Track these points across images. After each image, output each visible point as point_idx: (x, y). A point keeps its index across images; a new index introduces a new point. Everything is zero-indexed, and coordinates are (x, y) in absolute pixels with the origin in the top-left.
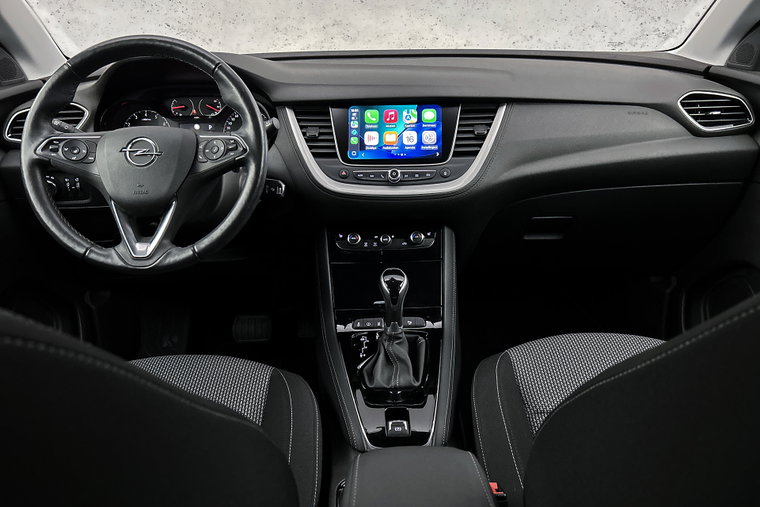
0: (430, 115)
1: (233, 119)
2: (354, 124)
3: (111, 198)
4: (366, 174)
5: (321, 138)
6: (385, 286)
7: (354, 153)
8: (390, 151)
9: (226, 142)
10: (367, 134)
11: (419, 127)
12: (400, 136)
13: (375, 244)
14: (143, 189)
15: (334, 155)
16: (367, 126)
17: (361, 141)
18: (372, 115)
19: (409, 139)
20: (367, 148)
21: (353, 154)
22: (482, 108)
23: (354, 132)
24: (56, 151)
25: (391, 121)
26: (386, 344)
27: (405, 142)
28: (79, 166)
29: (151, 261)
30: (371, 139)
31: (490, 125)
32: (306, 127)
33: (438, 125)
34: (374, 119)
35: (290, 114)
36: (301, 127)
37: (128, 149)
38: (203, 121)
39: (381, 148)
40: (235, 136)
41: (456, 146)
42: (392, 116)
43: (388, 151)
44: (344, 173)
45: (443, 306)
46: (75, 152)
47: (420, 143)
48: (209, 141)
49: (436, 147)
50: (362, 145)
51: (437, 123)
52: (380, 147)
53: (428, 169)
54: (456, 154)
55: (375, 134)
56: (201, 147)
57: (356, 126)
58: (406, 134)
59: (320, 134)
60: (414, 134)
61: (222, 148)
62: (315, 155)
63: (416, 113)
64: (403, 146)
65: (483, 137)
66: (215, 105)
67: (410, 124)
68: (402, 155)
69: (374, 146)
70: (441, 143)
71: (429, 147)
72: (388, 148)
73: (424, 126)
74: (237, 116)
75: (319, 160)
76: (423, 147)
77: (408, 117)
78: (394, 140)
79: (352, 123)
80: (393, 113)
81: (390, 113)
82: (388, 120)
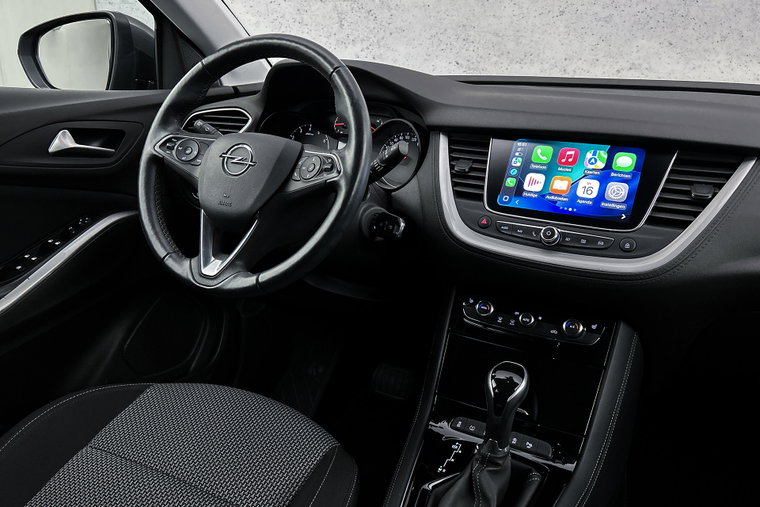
0: (625, 161)
2: (517, 162)
3: (202, 206)
4: (513, 228)
5: (471, 174)
6: (491, 385)
7: (506, 198)
8: (556, 202)
9: (323, 160)
10: (530, 176)
11: (605, 176)
12: (574, 185)
13: (512, 323)
15: (480, 198)
17: (520, 184)
18: (542, 153)
19: (587, 190)
20: (524, 194)
21: (504, 199)
23: (514, 172)
25: (567, 163)
27: (580, 193)
28: (186, 168)
29: (215, 282)
30: (534, 184)
31: (720, 186)
32: (458, 159)
33: (633, 177)
34: (544, 158)
35: (443, 143)
36: (451, 159)
37: (228, 155)
39: (544, 196)
40: (333, 154)
41: (655, 209)
42: (570, 156)
43: (550, 200)
44: (484, 222)
45: (587, 436)
46: (188, 152)
48: (309, 157)
49: (623, 207)
50: (519, 190)
51: (634, 174)
52: (541, 195)
53: (604, 235)
54: (652, 221)
55: (541, 178)
56: (300, 163)
57: (519, 164)
58: (584, 183)
59: (471, 169)
60: (596, 184)
61: (318, 167)
62: (457, 194)
63: (606, 156)
64: (574, 197)
65: (703, 203)
67: (593, 170)
68: (570, 209)
69: (535, 193)
70: (632, 202)
71: (613, 205)
72: (553, 198)
73: (613, 174)
74: (396, 140)
75: (460, 200)
76: (603, 204)
77: (593, 160)
78: (565, 188)
79: (514, 159)
80: (573, 153)
81: (568, 153)
82: (563, 160)
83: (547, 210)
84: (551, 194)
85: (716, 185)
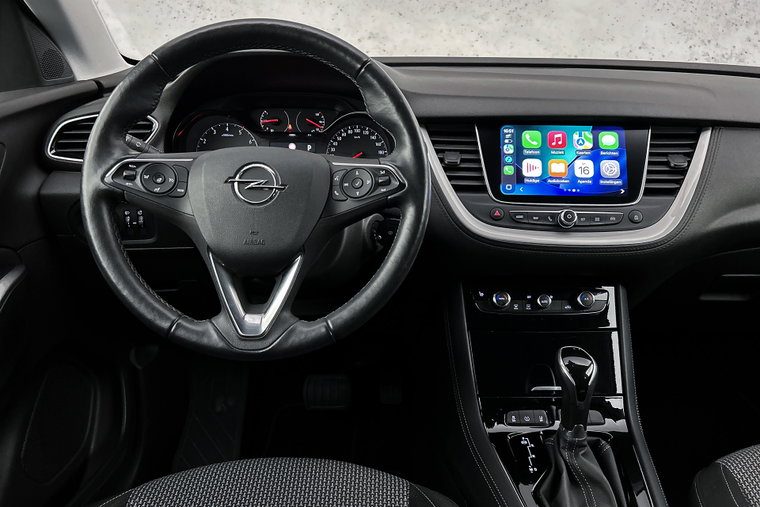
0: (609, 139)
2: (508, 149)
3: (209, 249)
4: (528, 216)
5: (462, 166)
7: (509, 187)
8: (558, 185)
9: (375, 172)
10: (526, 162)
11: (596, 155)
12: (571, 166)
13: (528, 307)
14: (258, 238)
15: (483, 189)
16: (526, 152)
17: (518, 171)
18: (531, 138)
19: (583, 170)
20: (526, 180)
21: (507, 188)
22: (680, 133)
23: (509, 159)
24: (132, 178)
25: (557, 146)
26: (566, 454)
27: (578, 173)
28: (164, 202)
29: (266, 343)
30: (532, 169)
31: (690, 156)
32: (443, 151)
33: (620, 153)
34: (535, 143)
36: (438, 151)
37: (237, 179)
38: (301, 140)
39: (545, 180)
41: (648, 181)
42: (558, 140)
43: (553, 184)
44: (497, 213)
45: (624, 394)
46: (159, 180)
47: (598, 175)
49: (619, 182)
50: (519, 177)
51: (619, 150)
52: (543, 180)
53: (612, 211)
54: (648, 192)
55: (537, 163)
56: (336, 179)
57: (511, 151)
58: (578, 163)
59: (463, 161)
60: (590, 164)
61: (369, 182)
62: (457, 189)
63: (591, 136)
64: (574, 179)
65: (683, 172)
66: (317, 120)
67: (584, 150)
68: (574, 190)
69: (536, 178)
70: (626, 177)
71: (611, 182)
72: (554, 181)
73: (602, 153)
74: (344, 135)
75: (462, 195)
76: (601, 182)
77: (581, 142)
78: (563, 171)
79: (505, 147)
80: (560, 135)
81: (556, 136)
82: (554, 144)
83: (554, 194)
84: (551, 178)
85: (684, 154)
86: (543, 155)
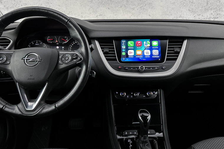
0: (155, 43)
1: (73, 45)
2: (124, 47)
3: (17, 82)
4: (129, 68)
5: (109, 52)
6: (140, 118)
7: (124, 59)
8: (139, 58)
9: (72, 55)
10: (129, 51)
11: (151, 48)
12: (143, 52)
13: (132, 97)
14: (32, 77)
15: (116, 60)
16: (129, 48)
17: (127, 54)
18: (131, 43)
19: (147, 53)
20: (129, 57)
21: (123, 59)
22: (177, 41)
23: (124, 50)
25: (139, 46)
26: (141, 145)
27: (145, 54)
28: (2, 66)
29: (35, 112)
30: (131, 53)
31: (181, 48)
32: (103, 48)
33: (159, 48)
34: (132, 45)
35: (97, 43)
36: (102, 48)
37: (26, 58)
38: (60, 45)
39: (135, 57)
40: (76, 52)
41: (167, 56)
42: (139, 44)
44: (120, 67)
45: (162, 124)
46: (1, 59)
47: (152, 55)
48: (64, 55)
49: (158, 57)
50: (127, 56)
51: (158, 46)
52: (134, 56)
53: (156, 66)
54: (167, 59)
55: (133, 51)
56: (60, 57)
57: (124, 48)
58: (145, 51)
59: (110, 51)
60: (149, 51)
61: (70, 58)
62: (107, 60)
63: (149, 42)
64: (144, 56)
65: (179, 53)
66: (65, 39)
67: (147, 47)
68: (144, 60)
69: (132, 56)
70: (160, 55)
71: (156, 57)
72: (138, 57)
73: (153, 48)
74: (74, 43)
75: (109, 61)
76: (153, 57)
77: (146, 44)
78: (141, 53)
79: (123, 46)
80: (140, 42)
81: (139, 43)
82: (138, 45)
83: (138, 61)
84: (137, 56)
85: (179, 47)
86: (134, 49)
